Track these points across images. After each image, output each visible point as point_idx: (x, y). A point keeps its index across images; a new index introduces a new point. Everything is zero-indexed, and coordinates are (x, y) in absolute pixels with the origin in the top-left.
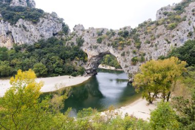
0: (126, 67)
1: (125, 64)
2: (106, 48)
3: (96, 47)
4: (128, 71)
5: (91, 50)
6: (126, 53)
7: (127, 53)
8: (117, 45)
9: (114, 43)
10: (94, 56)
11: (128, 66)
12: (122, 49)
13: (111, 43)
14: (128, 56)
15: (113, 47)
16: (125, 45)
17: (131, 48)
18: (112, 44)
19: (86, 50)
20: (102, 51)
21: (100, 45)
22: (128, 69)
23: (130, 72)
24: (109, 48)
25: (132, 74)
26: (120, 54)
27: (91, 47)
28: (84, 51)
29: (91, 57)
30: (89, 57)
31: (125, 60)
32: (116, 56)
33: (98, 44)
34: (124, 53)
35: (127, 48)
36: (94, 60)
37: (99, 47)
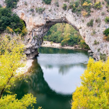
0: (96, 43)
1: (93, 39)
2: (60, 13)
3: (41, 11)
4: (99, 50)
5: (34, 15)
6: (94, 22)
7: (97, 21)
8: (78, 8)
9: (74, 5)
10: (38, 26)
11: (98, 43)
12: (89, 15)
13: (68, 4)
14: (99, 26)
15: (73, 11)
16: (92, 9)
17: (103, 14)
18: (71, 7)
19: (23, 14)
20: (52, 18)
21: (49, 7)
22: (99, 46)
23: (101, 52)
24: (65, 12)
25: (104, 55)
26: (86, 23)
27: (32, 10)
28: (20, 17)
29: (32, 27)
30: (29, 28)
31: (94, 33)
32: (78, 26)
33: (45, 6)
34: (92, 21)
35: (96, 15)
36: (38, 32)
37: (47, 11)
